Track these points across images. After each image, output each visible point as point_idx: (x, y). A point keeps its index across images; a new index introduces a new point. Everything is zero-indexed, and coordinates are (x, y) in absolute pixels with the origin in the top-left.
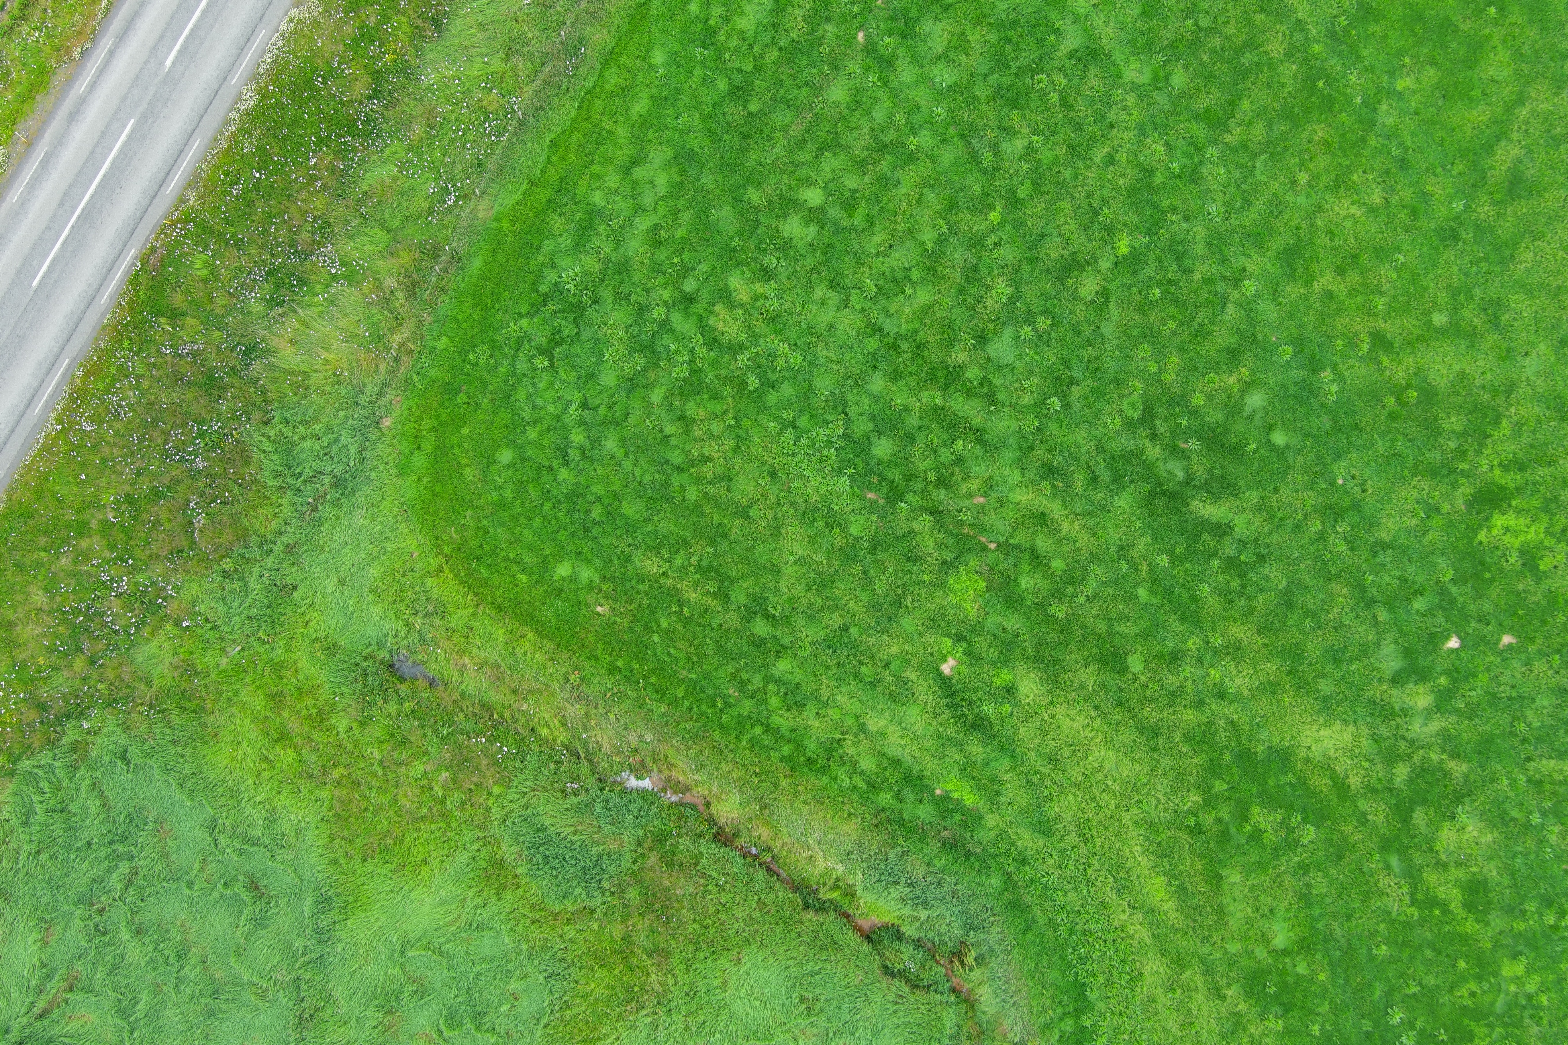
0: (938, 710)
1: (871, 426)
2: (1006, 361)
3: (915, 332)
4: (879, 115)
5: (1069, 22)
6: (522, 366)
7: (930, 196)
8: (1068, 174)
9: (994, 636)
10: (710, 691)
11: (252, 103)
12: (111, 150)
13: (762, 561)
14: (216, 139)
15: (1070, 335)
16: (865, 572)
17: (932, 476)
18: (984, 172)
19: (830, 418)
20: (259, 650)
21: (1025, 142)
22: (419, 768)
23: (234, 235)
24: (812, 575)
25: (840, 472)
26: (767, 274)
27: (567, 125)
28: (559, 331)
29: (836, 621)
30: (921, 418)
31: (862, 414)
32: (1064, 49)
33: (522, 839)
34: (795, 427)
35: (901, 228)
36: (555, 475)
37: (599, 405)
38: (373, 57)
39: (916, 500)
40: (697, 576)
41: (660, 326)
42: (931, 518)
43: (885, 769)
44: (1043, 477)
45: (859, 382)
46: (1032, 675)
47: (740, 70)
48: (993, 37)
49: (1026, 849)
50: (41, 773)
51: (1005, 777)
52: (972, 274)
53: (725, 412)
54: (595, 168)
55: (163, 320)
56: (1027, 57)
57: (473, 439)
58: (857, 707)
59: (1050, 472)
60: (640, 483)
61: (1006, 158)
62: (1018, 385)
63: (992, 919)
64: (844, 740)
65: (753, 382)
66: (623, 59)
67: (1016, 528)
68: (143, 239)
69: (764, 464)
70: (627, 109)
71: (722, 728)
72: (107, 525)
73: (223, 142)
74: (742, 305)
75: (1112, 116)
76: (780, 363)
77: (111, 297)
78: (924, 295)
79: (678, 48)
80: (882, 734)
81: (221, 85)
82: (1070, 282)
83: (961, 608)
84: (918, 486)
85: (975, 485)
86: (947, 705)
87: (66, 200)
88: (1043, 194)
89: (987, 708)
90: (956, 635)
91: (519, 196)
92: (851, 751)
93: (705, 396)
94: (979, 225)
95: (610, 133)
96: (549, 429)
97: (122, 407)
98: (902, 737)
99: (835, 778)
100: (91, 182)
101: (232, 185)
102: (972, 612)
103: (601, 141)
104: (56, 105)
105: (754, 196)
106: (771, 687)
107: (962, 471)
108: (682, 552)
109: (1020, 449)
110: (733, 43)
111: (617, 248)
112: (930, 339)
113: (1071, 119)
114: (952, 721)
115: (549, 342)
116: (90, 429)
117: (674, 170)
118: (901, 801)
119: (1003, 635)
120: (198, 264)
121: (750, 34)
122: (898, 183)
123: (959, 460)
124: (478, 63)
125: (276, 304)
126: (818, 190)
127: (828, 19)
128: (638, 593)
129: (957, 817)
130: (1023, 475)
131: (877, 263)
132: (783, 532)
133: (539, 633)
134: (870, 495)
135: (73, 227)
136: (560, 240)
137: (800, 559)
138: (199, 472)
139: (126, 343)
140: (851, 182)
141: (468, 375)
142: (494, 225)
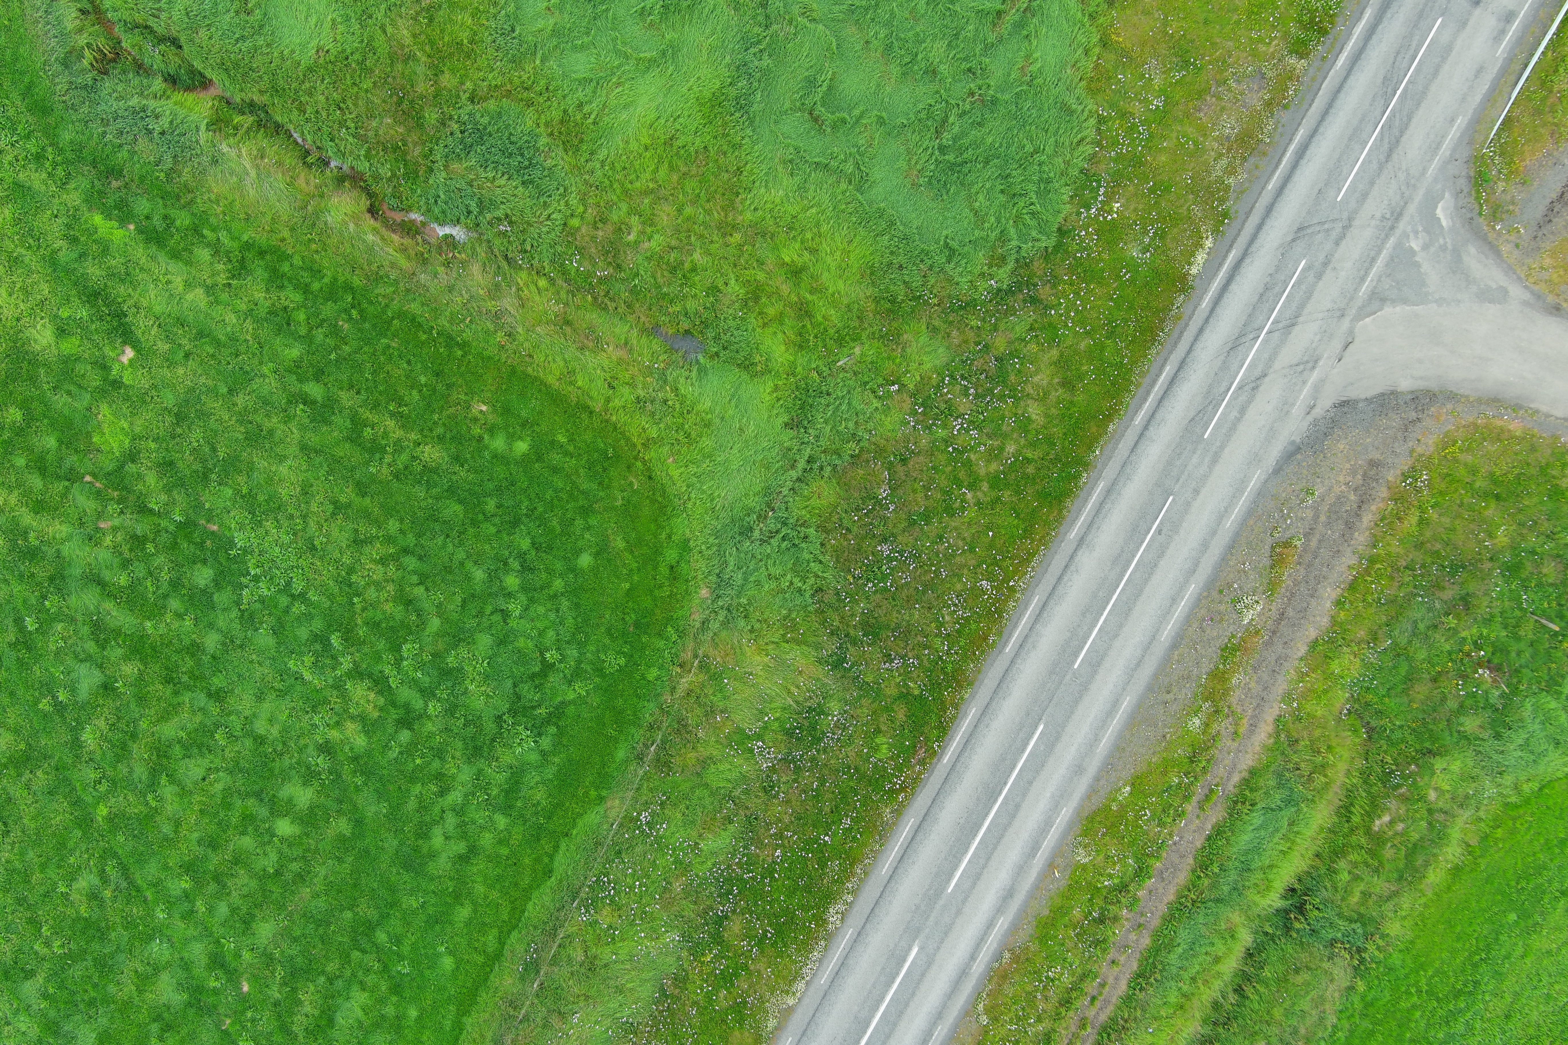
0: (134, 310)
1: (216, 597)
2: (83, 666)
3: (176, 693)
4: (223, 909)
5: (35, 1007)
6: (572, 653)
7: (167, 829)
8: (31, 854)
9: (80, 386)
10: (367, 325)
11: (831, 910)
12: (969, 861)
13: (318, 460)
14: (866, 873)
15: (20, 693)
16: (214, 450)
17: (150, 548)
18: (115, 855)
19: (258, 606)
20: (820, 363)
21: (75, 886)
22: (656, 243)
23: (851, 778)
24: (267, 446)
25: (245, 551)
26: (326, 749)
27: (535, 894)
28: (536, 688)
29: (241, 400)
30: (164, 607)
31: (224, 610)
32: (40, 979)
33: (545, 173)
34: (293, 596)
35: (197, 798)
36: (533, 544)
37: (492, 613)
38: (723, 958)
39: (164, 523)
40: (383, 442)
41: (434, 695)
42: (151, 506)
43: (185, 250)
44: (38, 548)
45: (228, 642)
46: (38, 347)
47: (364, 952)
48: (112, 989)
49: (36, 171)
50: (1034, 233)
51: (59, 243)
52: (122, 752)
53: (364, 609)
54: (504, 851)
55: (916, 692)
56: (77, 971)
57: (618, 578)
58: (217, 312)
59: (33, 554)
60: (448, 536)
61: (94, 869)
62: (70, 642)
63: (67, 98)
64: (228, 278)
65: (335, 640)
66: (480, 959)
67: (64, 496)
68: (936, 772)
69: (321, 558)
70: (475, 911)
71: (352, 288)
72: (972, 487)
73: (859, 871)
74: (352, 718)
76: (308, 660)
77: (965, 715)
78: (169, 730)
79: (427, 972)
80: (188, 285)
81: (863, 927)
82: (22, 746)
83: (114, 414)
84: (164, 537)
85: (108, 540)
86: (126, 316)
87: (1012, 811)
88: (54, 834)
89: (83, 313)
90: (120, 388)
91: (580, 823)
92: (221, 267)
93: (384, 625)
94: (117, 801)
95: (491, 887)
96: (542, 588)
97: (955, 605)
98: (168, 282)
99: (233, 239)
100: (988, 829)
101: (850, 829)
102: (105, 411)
103: (499, 878)
104: (1026, 904)
105: (342, 826)
106: (303, 331)
107: (121, 554)
108: (401, 466)
109: (63, 578)
110: (371, 979)
111: (480, 772)
112: (161, 687)
113: (29, 908)
114: (120, 300)
115: (546, 676)
116: (984, 582)
117: (425, 850)
118: (166, 217)
119: (72, 388)
120: (884, 749)
121: (355, 987)
122: (199, 842)
123: (125, 564)
124: (623, 954)
125: (814, 710)
126: (280, 834)
127: (276, 1004)
128: (444, 425)
129: (110, 202)
130: (58, 551)
131: (218, 762)
132: (298, 489)
133: (542, 383)
134: (215, 528)
135: (1005, 783)
136: (538, 778)
137: (281, 462)
138: (885, 540)
139: (949, 668)
140: (247, 842)
141: (626, 642)
142: (604, 793)
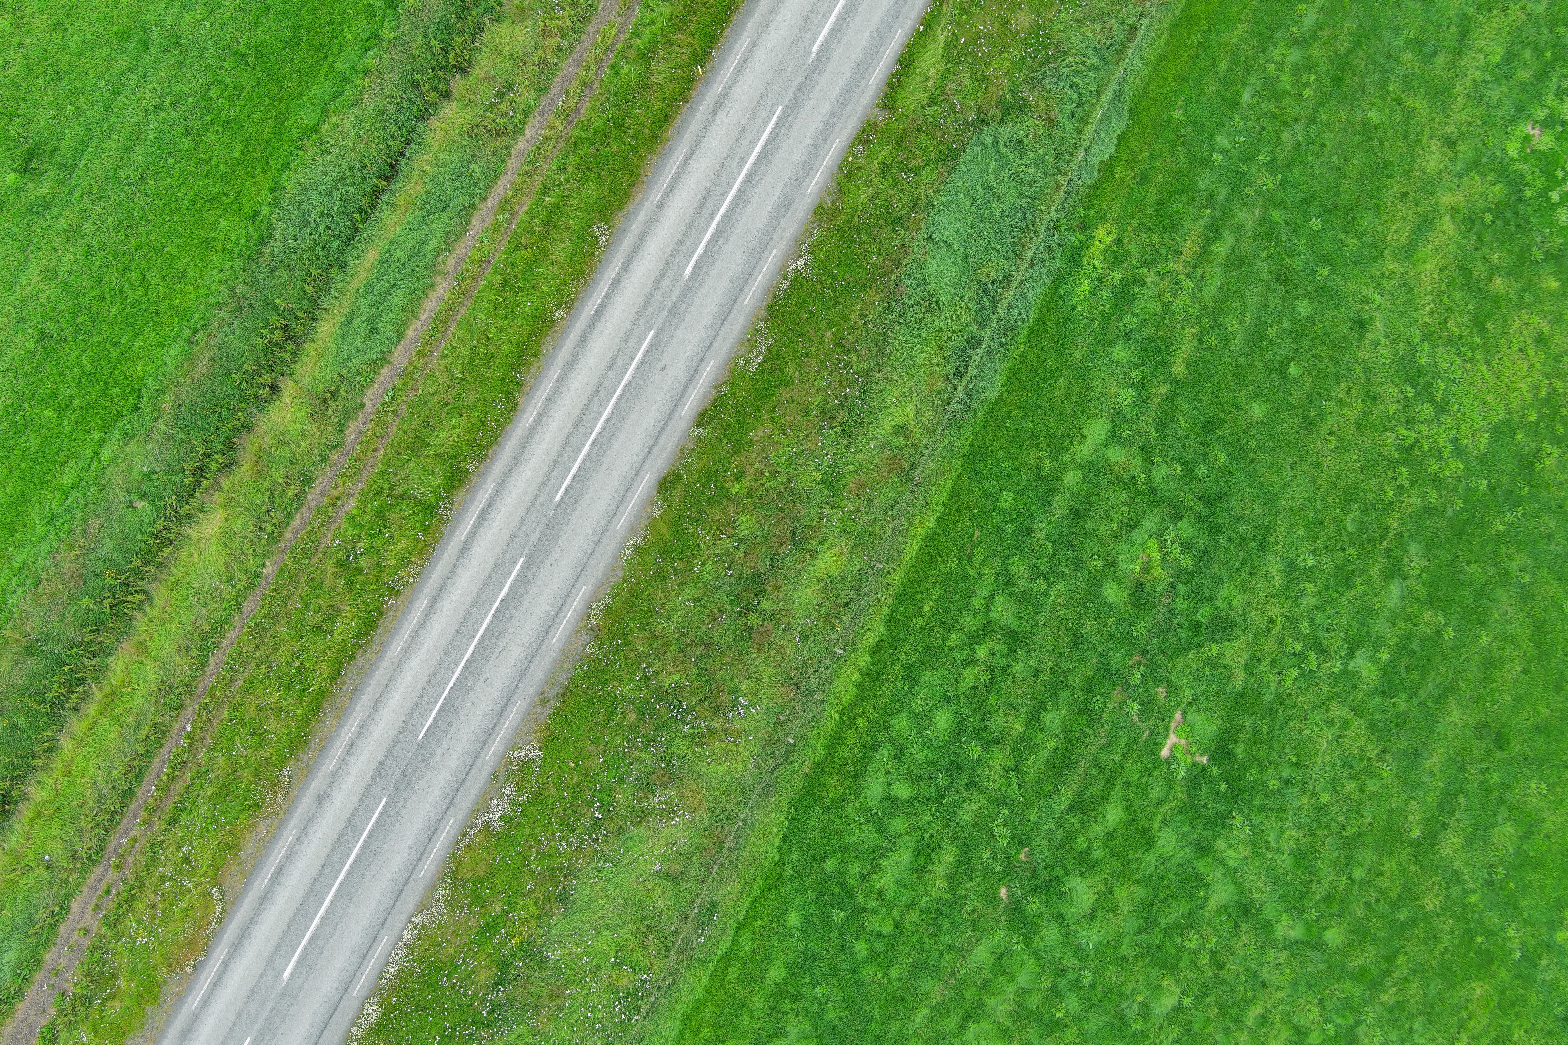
4: (1023, 979)
5: (1218, 874)
11: (375, 1017)
27: (699, 996)
32: (1214, 903)
38: (498, 945)
47: (879, 935)
48: (1141, 892)
61: (1155, 1021)
66: (758, 924)
70: (763, 975)
75: (1265, 974)
79: (814, 911)
81: (341, 998)
103: (735, 1013)
104: (168, 1022)
110: (872, 904)
121: (890, 895)
124: (607, 936)
127: (970, 877)
